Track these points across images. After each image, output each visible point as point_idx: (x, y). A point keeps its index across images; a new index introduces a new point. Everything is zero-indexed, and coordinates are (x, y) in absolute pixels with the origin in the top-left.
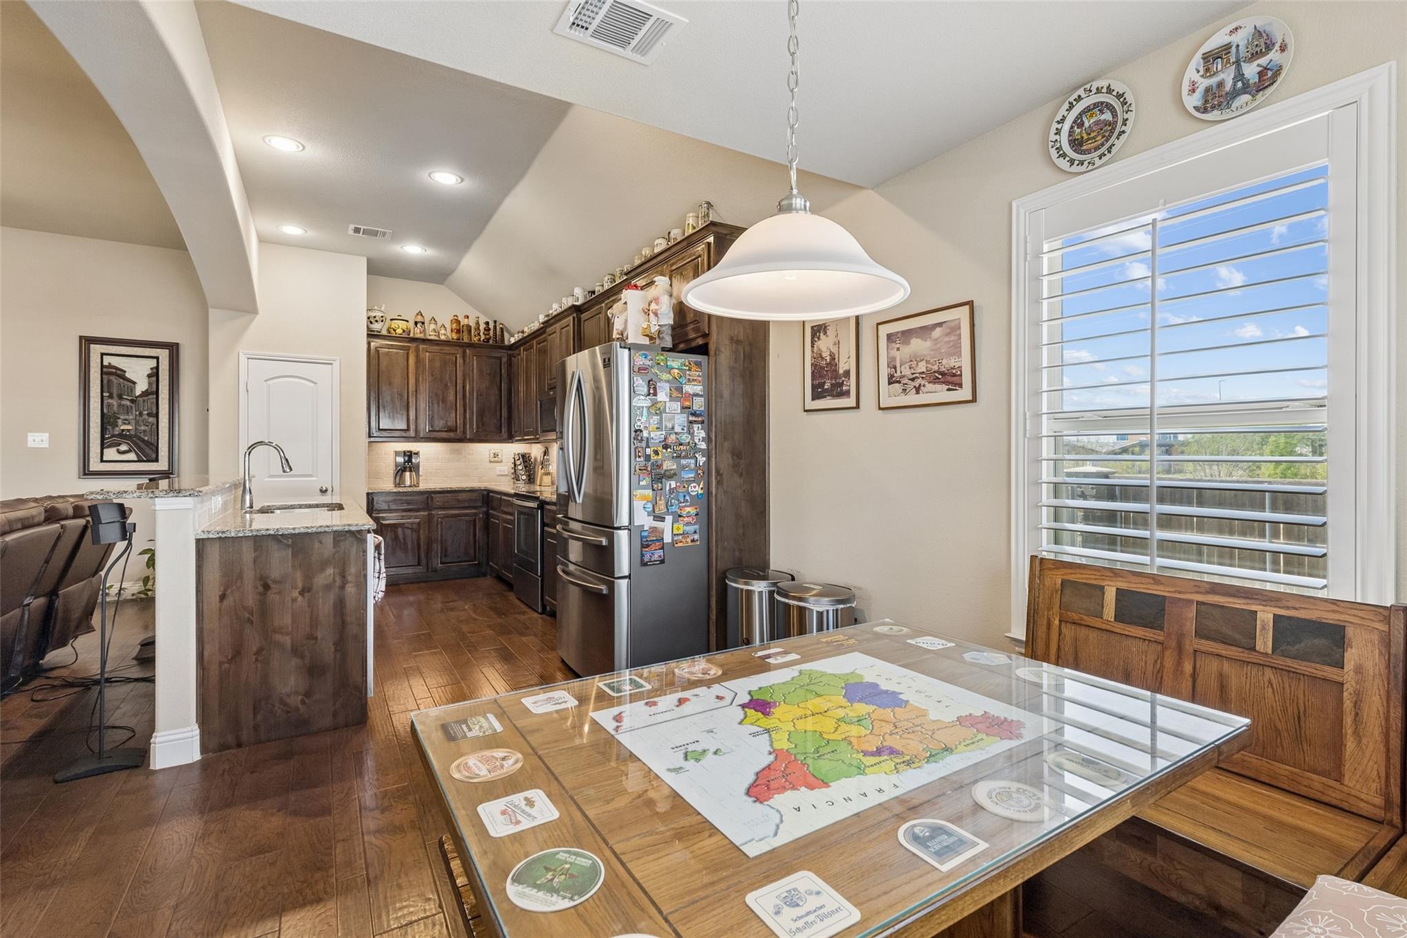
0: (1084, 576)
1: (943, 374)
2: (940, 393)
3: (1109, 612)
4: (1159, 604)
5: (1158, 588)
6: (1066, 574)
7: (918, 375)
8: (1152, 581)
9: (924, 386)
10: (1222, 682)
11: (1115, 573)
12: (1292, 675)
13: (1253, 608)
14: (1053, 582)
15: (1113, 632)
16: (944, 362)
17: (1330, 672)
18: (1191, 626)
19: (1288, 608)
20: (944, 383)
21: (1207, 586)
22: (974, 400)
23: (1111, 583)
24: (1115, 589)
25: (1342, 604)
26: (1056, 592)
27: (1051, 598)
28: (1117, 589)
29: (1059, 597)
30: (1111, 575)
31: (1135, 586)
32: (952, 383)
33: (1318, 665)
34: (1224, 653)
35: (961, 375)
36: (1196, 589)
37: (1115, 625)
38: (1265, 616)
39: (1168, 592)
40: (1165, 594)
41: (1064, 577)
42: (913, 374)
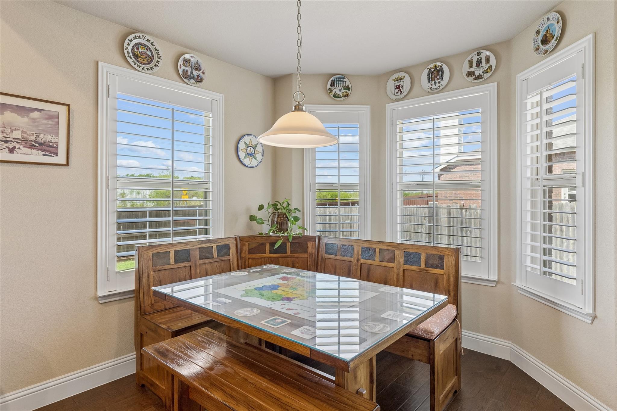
0: (161, 249)
1: (40, 144)
2: (38, 156)
3: (172, 261)
4: (188, 252)
5: (187, 246)
6: (153, 251)
7: (12, 140)
8: (185, 245)
9: (19, 148)
10: (206, 271)
11: (173, 245)
12: (221, 262)
13: (212, 245)
14: (148, 256)
15: (174, 268)
16: (42, 136)
17: (227, 258)
18: (198, 257)
19: (219, 243)
20: (40, 150)
21: (201, 242)
22: (67, 165)
23: (172, 249)
24: (173, 251)
25: (228, 238)
26: (150, 259)
27: (148, 263)
28: (174, 251)
29: (151, 262)
30: (172, 246)
31: (180, 248)
32: (48, 151)
33: (226, 257)
34: (207, 262)
35: (57, 147)
36: (198, 244)
37: (175, 265)
38: (215, 247)
39: (191, 247)
40: (190, 248)
41: (153, 252)
42: (5, 137)
